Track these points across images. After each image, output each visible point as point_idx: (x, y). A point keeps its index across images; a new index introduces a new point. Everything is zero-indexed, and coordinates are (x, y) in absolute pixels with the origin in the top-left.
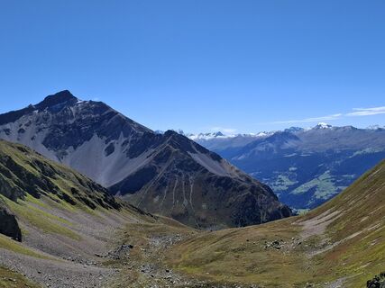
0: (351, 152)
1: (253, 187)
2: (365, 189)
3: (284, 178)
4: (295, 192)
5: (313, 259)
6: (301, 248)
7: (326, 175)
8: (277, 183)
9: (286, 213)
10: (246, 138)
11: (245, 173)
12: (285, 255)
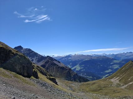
0: (83, 60)
10: (60, 57)
11: (65, 66)
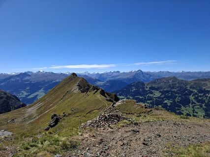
0: (51, 81)
1: (8, 97)
2: (53, 94)
3: (23, 92)
4: (29, 97)
5: (29, 124)
6: (25, 120)
7: (42, 90)
8: (21, 94)
9: (24, 106)
11: (3, 91)
12: (16, 125)
